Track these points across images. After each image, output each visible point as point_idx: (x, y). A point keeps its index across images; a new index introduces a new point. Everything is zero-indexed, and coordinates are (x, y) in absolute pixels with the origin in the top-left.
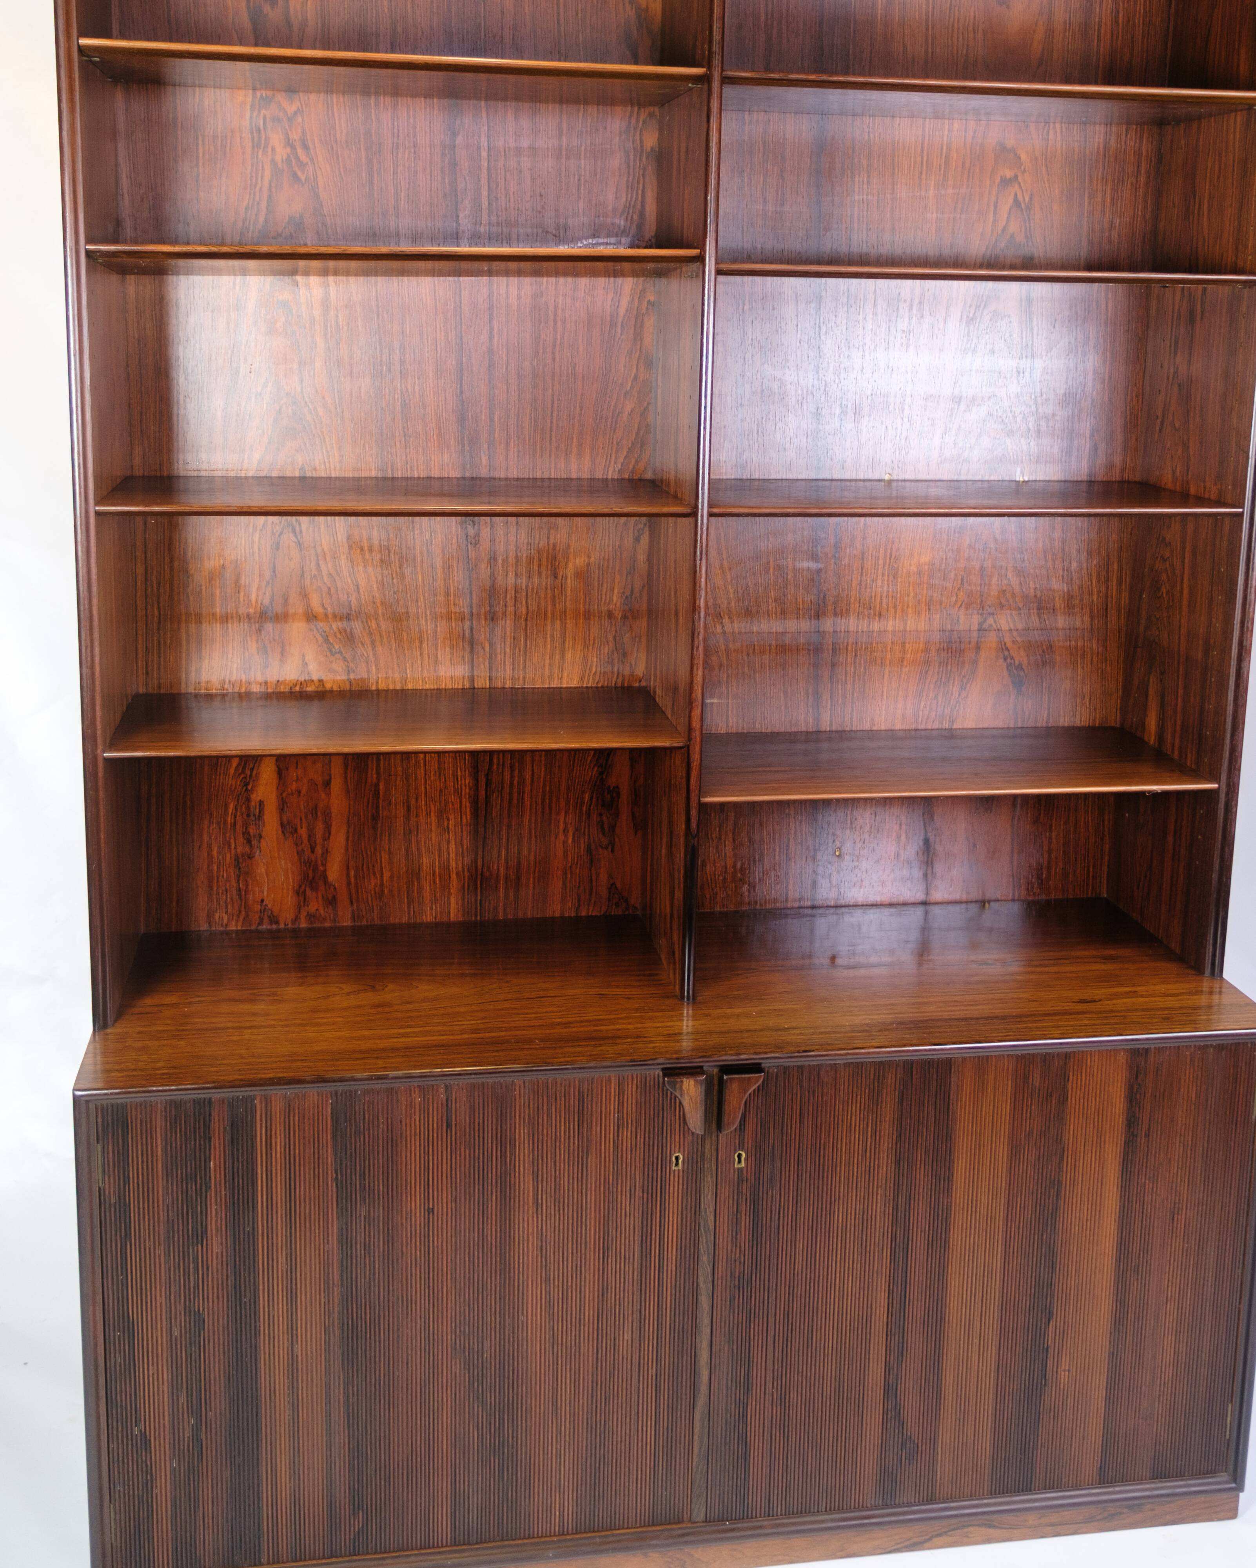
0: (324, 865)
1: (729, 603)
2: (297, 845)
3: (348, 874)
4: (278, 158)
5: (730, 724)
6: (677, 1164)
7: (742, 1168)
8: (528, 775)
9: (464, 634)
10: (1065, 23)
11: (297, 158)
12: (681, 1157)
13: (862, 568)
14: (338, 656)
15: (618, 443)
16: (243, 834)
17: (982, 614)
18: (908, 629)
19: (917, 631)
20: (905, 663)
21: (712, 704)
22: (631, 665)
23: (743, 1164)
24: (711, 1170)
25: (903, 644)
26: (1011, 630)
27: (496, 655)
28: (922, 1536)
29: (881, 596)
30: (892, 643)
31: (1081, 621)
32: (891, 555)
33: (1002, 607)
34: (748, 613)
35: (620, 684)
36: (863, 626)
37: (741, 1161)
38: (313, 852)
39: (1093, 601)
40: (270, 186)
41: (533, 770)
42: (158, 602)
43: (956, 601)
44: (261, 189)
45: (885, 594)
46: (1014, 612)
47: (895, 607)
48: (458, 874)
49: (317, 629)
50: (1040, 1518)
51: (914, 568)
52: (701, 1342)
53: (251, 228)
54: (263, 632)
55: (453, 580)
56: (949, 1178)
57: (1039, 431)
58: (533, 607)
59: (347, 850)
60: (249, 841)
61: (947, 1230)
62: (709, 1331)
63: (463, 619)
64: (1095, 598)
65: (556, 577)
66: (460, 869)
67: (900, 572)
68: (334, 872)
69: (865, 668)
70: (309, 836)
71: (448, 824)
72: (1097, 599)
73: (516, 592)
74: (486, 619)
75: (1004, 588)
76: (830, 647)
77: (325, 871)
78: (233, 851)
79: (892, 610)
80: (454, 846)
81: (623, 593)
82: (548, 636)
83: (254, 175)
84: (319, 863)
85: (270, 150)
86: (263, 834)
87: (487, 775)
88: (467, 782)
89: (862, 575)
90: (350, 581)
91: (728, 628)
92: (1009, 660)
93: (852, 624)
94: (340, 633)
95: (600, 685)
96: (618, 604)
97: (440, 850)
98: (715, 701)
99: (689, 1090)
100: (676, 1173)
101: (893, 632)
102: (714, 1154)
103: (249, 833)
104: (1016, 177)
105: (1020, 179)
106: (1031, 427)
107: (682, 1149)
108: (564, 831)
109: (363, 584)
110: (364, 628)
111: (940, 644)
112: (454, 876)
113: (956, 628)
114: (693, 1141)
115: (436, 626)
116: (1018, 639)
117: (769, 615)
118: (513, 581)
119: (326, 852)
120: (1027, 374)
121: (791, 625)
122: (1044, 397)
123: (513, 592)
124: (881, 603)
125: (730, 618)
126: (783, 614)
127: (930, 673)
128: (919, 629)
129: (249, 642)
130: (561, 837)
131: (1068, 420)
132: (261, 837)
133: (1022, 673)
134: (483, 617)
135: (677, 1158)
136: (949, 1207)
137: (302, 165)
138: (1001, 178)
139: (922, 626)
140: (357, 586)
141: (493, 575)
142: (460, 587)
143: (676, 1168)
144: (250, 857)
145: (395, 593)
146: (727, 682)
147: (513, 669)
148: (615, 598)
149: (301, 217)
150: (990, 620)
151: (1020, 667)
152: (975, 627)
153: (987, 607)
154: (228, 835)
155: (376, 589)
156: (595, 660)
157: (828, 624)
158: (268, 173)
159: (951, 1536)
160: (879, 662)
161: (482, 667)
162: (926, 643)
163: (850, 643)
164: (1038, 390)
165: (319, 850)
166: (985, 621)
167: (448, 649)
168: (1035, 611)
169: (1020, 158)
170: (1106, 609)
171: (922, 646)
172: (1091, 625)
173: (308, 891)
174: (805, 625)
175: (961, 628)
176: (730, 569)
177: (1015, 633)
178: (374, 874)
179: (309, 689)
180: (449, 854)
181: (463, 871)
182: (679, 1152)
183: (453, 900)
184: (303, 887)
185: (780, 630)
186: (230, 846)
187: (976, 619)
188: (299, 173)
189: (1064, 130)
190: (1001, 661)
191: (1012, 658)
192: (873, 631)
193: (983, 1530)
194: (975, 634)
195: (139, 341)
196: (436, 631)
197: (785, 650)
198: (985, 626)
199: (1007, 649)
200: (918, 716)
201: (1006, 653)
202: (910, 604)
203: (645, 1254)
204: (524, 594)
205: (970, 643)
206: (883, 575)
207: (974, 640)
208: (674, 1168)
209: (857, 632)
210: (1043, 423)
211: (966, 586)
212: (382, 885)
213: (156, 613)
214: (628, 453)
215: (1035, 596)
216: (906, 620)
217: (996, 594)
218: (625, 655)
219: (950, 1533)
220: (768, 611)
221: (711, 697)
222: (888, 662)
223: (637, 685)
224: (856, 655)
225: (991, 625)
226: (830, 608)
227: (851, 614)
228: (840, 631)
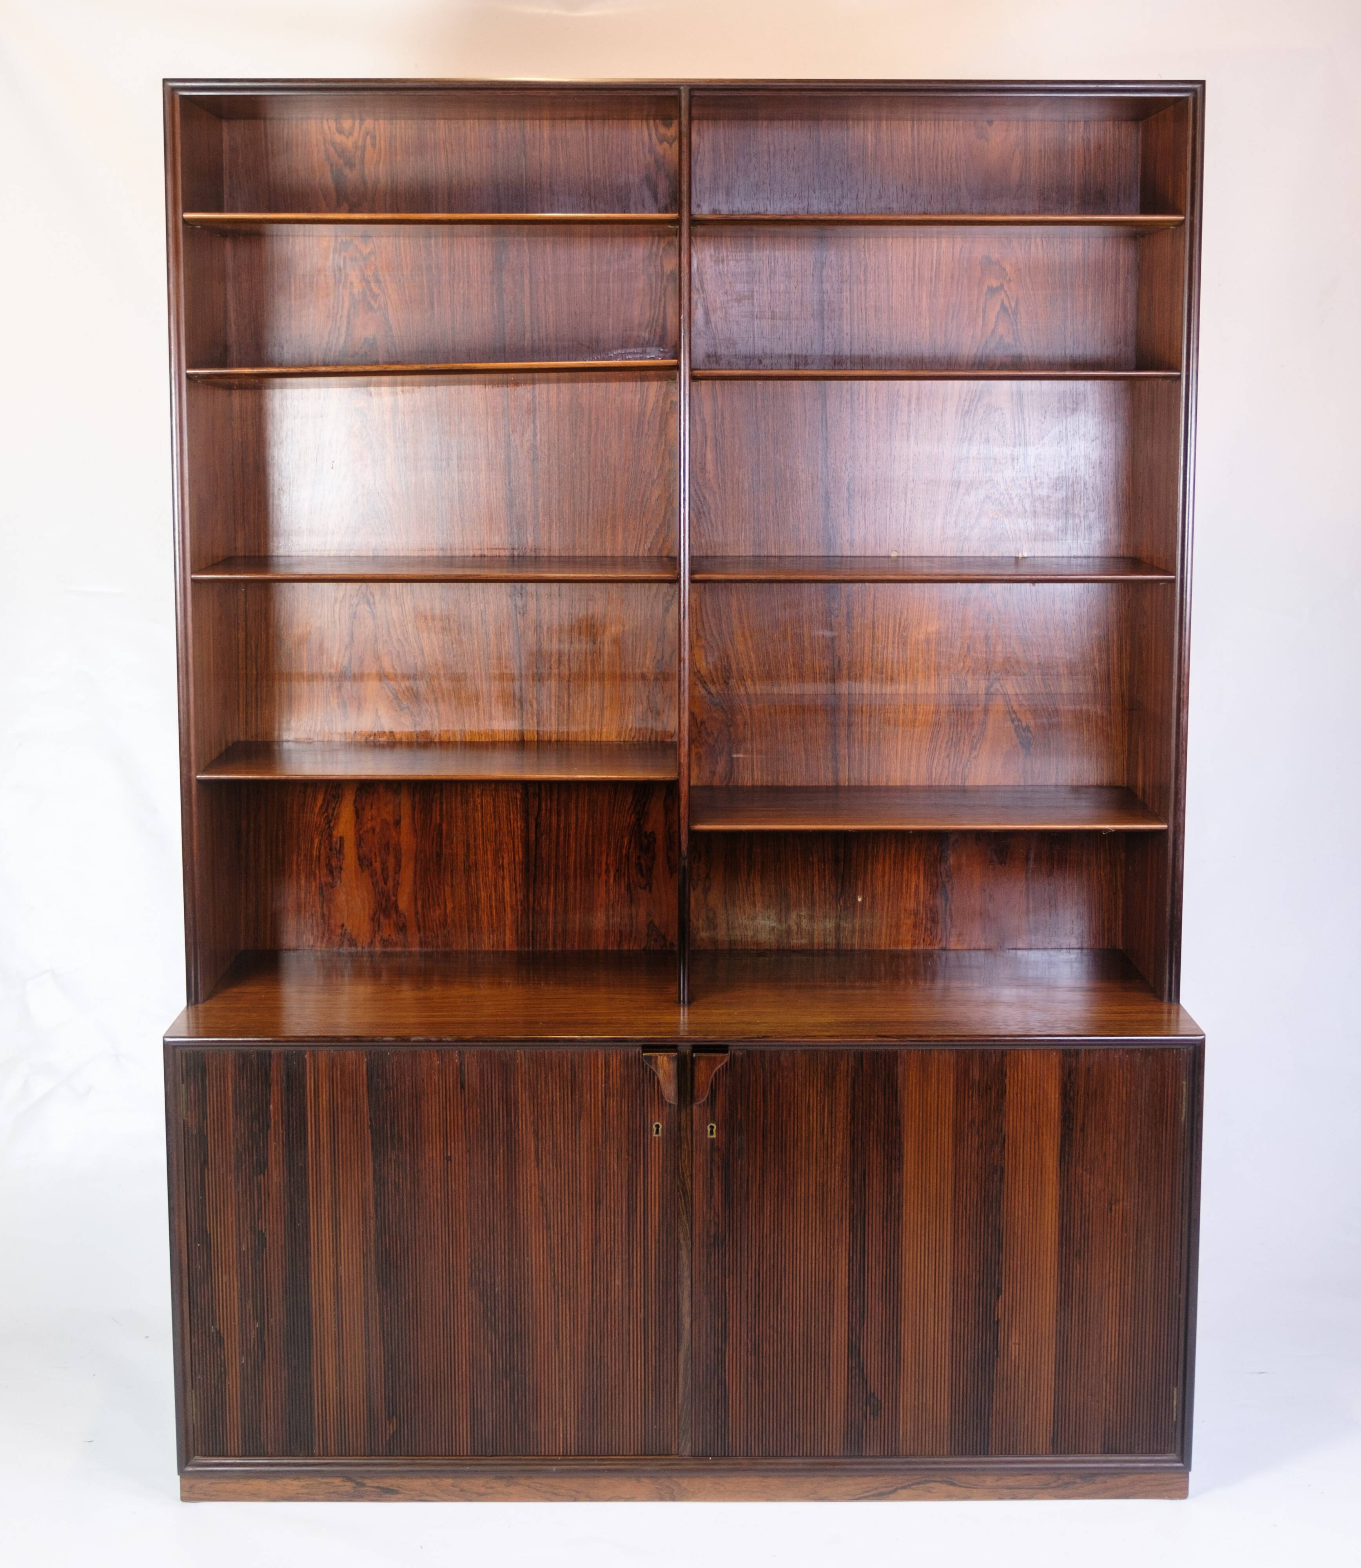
0: (395, 895)
1: (751, 667)
2: (371, 876)
3: (416, 904)
4: (355, 291)
5: (756, 777)
6: (657, 1132)
7: (713, 1139)
8: (573, 820)
9: (514, 693)
10: (1040, 151)
11: (371, 290)
12: (661, 1125)
13: (873, 637)
14: (406, 710)
15: (647, 525)
16: (327, 865)
17: (989, 679)
18: (919, 692)
19: (927, 694)
20: (917, 724)
21: (738, 758)
22: (663, 722)
23: (714, 1136)
24: (687, 1138)
25: (915, 706)
26: (1017, 694)
27: (543, 713)
28: (887, 1487)
29: (893, 662)
30: (905, 705)
31: (1085, 686)
32: (900, 624)
33: (1007, 673)
34: (770, 676)
35: (653, 739)
36: (876, 689)
37: (712, 1132)
38: (385, 883)
39: (1095, 669)
40: (349, 313)
41: (577, 815)
42: (256, 662)
43: (964, 667)
44: (341, 316)
45: (895, 660)
46: (1019, 678)
47: (906, 672)
48: (512, 907)
49: (388, 687)
50: (998, 1480)
51: (922, 637)
52: (683, 1292)
53: (334, 349)
54: (342, 690)
55: (505, 646)
56: (900, 1159)
57: (1035, 512)
58: (575, 668)
59: (415, 883)
60: (331, 873)
61: (900, 1206)
62: (689, 1282)
63: (513, 680)
64: (1097, 665)
65: (594, 643)
66: (514, 903)
67: (909, 640)
68: (404, 901)
69: (880, 728)
70: (383, 869)
71: (503, 862)
72: (1099, 666)
73: (560, 656)
74: (533, 680)
75: (1009, 655)
76: (846, 708)
77: (396, 901)
78: (318, 881)
79: (903, 675)
80: (508, 882)
81: (655, 657)
82: (589, 695)
83: (336, 305)
84: (391, 893)
85: (349, 284)
86: (344, 866)
87: (536, 819)
88: (519, 824)
89: (873, 643)
90: (416, 646)
91: (751, 690)
92: (1016, 723)
93: (865, 687)
94: (408, 691)
95: (636, 740)
96: (651, 667)
97: (496, 885)
98: (741, 756)
99: (663, 1064)
100: (657, 1139)
101: (905, 695)
102: (689, 1124)
103: (331, 865)
104: (1002, 286)
105: (1006, 288)
106: (1028, 509)
107: (661, 1118)
108: (606, 872)
109: (427, 649)
110: (428, 687)
111: (950, 706)
112: (508, 910)
113: (964, 692)
114: (670, 1113)
115: (490, 686)
116: (1024, 702)
117: (788, 679)
118: (557, 647)
119: (397, 884)
120: (1021, 459)
121: (809, 688)
122: (1039, 481)
123: (557, 657)
124: (892, 668)
125: (752, 680)
126: (802, 678)
127: (942, 733)
128: (929, 692)
129: (331, 698)
130: (604, 877)
131: (1062, 502)
132: (341, 868)
133: (1029, 735)
134: (530, 678)
135: (658, 1126)
136: (901, 1185)
137: (375, 296)
138: (988, 288)
139: (932, 689)
140: (422, 650)
141: (539, 640)
142: (511, 651)
143: (657, 1136)
144: (332, 886)
145: (454, 656)
146: (752, 739)
147: (558, 725)
148: (647, 662)
149: (374, 339)
150: (997, 685)
151: (1027, 728)
152: (982, 691)
153: (992, 673)
154: (313, 866)
155: (438, 653)
156: (631, 717)
157: (843, 687)
158: (347, 304)
159: (913, 1489)
160: (892, 722)
161: (531, 722)
162: (937, 706)
163: (864, 705)
164: (1032, 475)
165: (391, 883)
166: (991, 686)
167: (501, 707)
168: (1040, 677)
169: (1005, 270)
170: (1109, 676)
171: (932, 708)
172: (1095, 690)
173: (381, 917)
174: (822, 688)
175: (969, 692)
176: (751, 636)
177: (1021, 698)
178: (439, 905)
179: (382, 739)
180: (504, 889)
181: (517, 905)
182: (659, 1121)
183: (508, 932)
184: (377, 916)
185: (798, 692)
186: (315, 876)
187: (983, 685)
188: (373, 303)
189: (1045, 243)
190: (1009, 723)
191: (1019, 720)
192: (886, 694)
193: (945, 1487)
194: (982, 698)
195: (242, 444)
196: (490, 691)
197: (804, 710)
198: (992, 690)
199: (1014, 712)
200: (932, 773)
201: (1014, 716)
202: (920, 669)
203: (631, 1210)
204: (566, 658)
205: (978, 705)
206: (893, 643)
207: (982, 704)
208: (654, 1135)
209: (871, 695)
210: (1038, 504)
211: (972, 653)
212: (445, 915)
213: (255, 672)
214: (656, 533)
215: (1039, 664)
216: (916, 684)
217: (1001, 660)
218: (658, 713)
219: (914, 1486)
220: (787, 674)
221: (737, 753)
222: (901, 723)
223: (669, 740)
224: (870, 716)
225: (998, 690)
226: (845, 672)
227: (865, 678)
228: (855, 694)
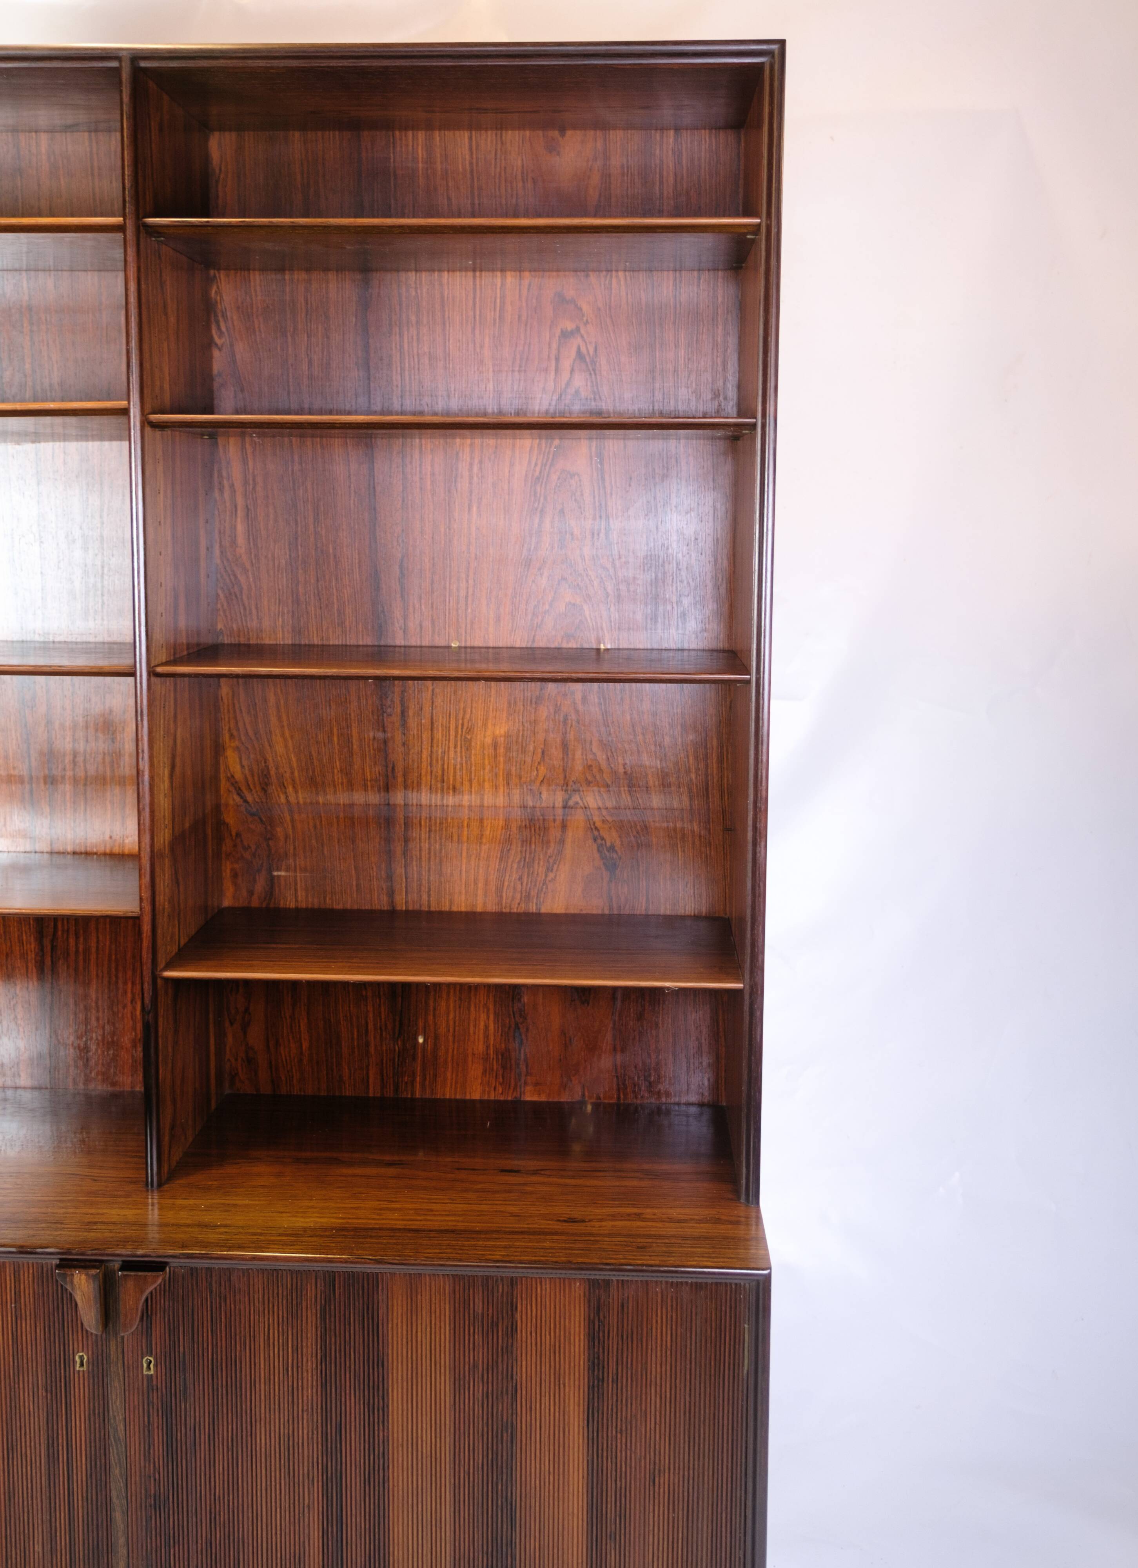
1: (292, 773)
5: (299, 899)
8: (93, 944)
9: (24, 797)
10: (622, 166)
13: (432, 739)
17: (566, 791)
18: (486, 804)
19: (496, 807)
20: (484, 840)
21: (279, 876)
25: (481, 820)
26: (599, 808)
29: (455, 769)
30: (469, 818)
31: (679, 801)
32: (462, 725)
33: (589, 783)
34: (313, 784)
36: (436, 799)
39: (691, 780)
41: (98, 938)
43: (537, 775)
45: (458, 767)
46: (602, 789)
47: (470, 781)
51: (488, 740)
55: (11, 743)
57: (619, 596)
58: (92, 770)
63: (22, 781)
64: (693, 776)
65: (114, 740)
67: (473, 744)
69: (441, 845)
71: (15, 989)
72: (696, 777)
73: (74, 756)
74: (45, 783)
75: (590, 763)
76: (402, 821)
79: (466, 783)
82: (109, 800)
87: (52, 941)
88: (33, 946)
89: (432, 746)
91: (292, 799)
92: (599, 841)
93: (424, 797)
98: (282, 873)
101: (470, 807)
104: (577, 329)
105: (583, 331)
106: (611, 592)
108: (132, 1004)
111: (522, 821)
113: (538, 805)
116: (609, 818)
117: (335, 786)
118: (71, 745)
120: (602, 535)
121: (359, 797)
122: (623, 560)
123: (72, 757)
124: (455, 776)
125: (294, 787)
126: (350, 785)
127: (512, 852)
128: (497, 804)
130: (130, 1010)
131: (651, 585)
133: (615, 856)
134: (42, 781)
138: (562, 331)
139: (501, 801)
141: (50, 739)
146: (294, 855)
150: (576, 798)
151: (612, 848)
152: (559, 803)
153: (571, 783)
157: (398, 797)
160: (455, 838)
162: (507, 820)
163: (423, 818)
164: (615, 553)
166: (570, 798)
168: (626, 789)
169: (581, 310)
170: (707, 789)
171: (501, 823)
172: (691, 805)
174: (374, 798)
175: (544, 805)
176: (292, 737)
177: (604, 812)
185: (347, 802)
187: (560, 796)
189: (628, 278)
190: (590, 841)
191: (603, 839)
192: (447, 806)
194: (560, 812)
197: (354, 823)
198: (571, 803)
199: (596, 828)
200: (501, 897)
201: (596, 833)
202: (487, 778)
204: (82, 758)
205: (554, 820)
206: (456, 747)
207: (559, 818)
209: (430, 806)
210: (622, 587)
211: (546, 760)
215: (625, 773)
216: (483, 795)
217: (581, 768)
220: (334, 781)
221: (278, 869)
222: (465, 839)
224: (430, 831)
225: (577, 803)
226: (400, 779)
227: (423, 787)
228: (412, 805)
